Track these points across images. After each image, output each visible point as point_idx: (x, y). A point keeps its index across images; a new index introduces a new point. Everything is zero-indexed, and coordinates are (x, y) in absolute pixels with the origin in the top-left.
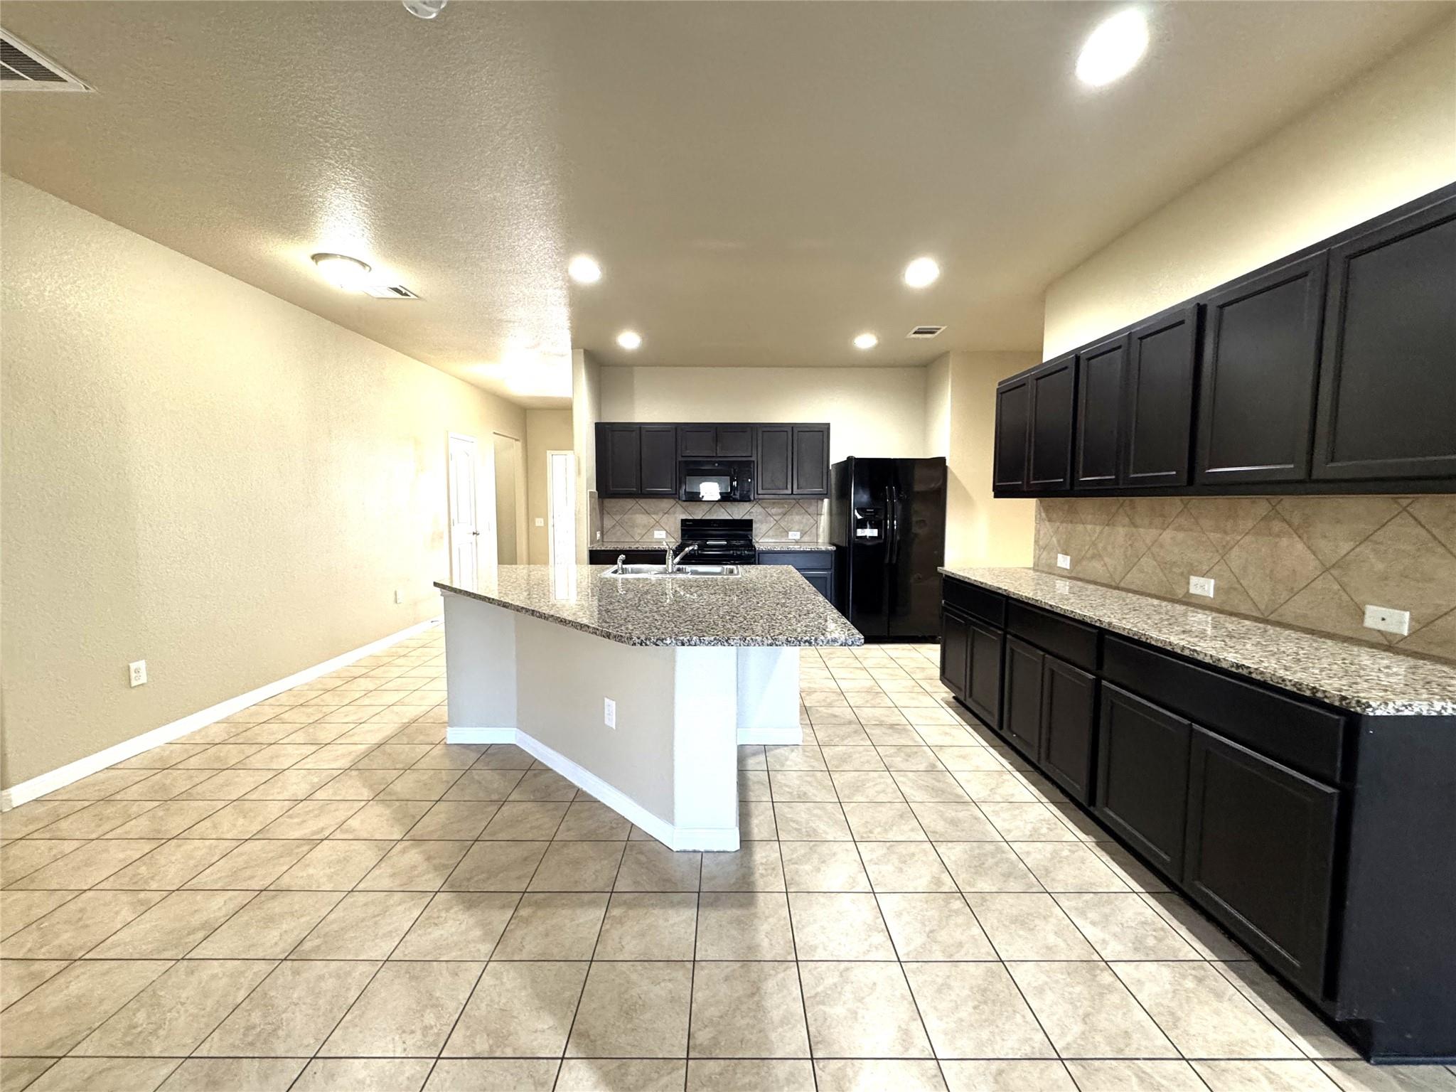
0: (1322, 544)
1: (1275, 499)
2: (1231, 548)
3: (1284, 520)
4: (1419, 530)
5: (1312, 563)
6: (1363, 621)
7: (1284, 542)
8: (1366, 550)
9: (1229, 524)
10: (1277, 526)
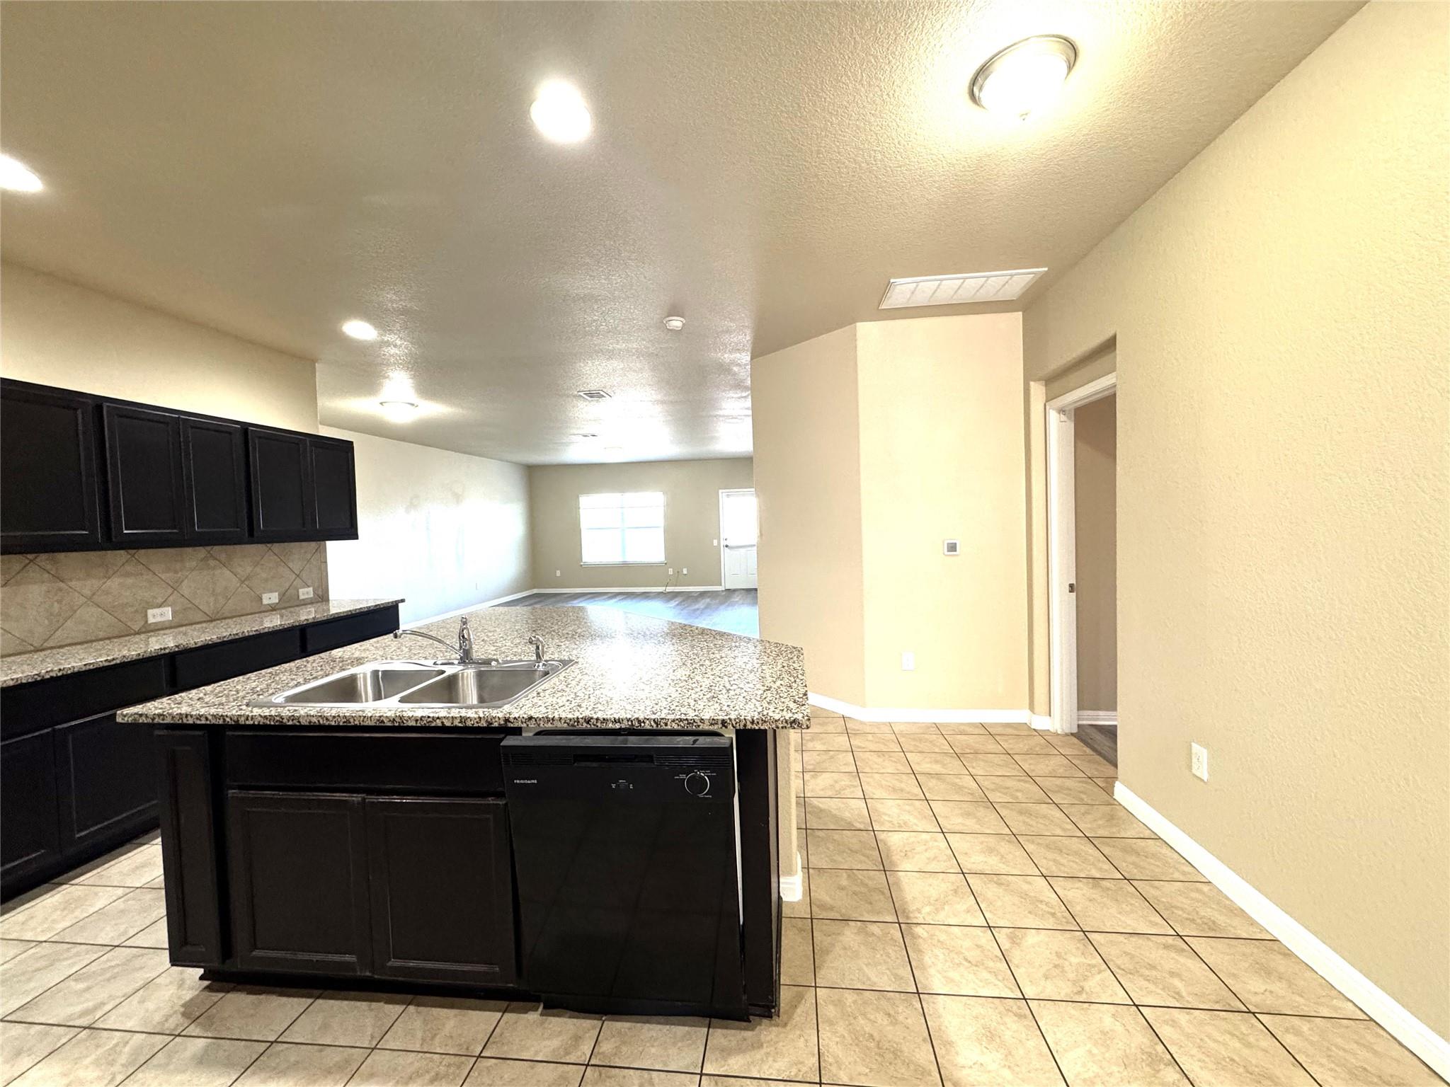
0: (239, 570)
1: (209, 548)
2: (183, 581)
3: (216, 559)
4: (276, 557)
5: (235, 580)
6: (262, 602)
7: (218, 572)
8: (258, 569)
9: (178, 566)
10: (212, 563)
